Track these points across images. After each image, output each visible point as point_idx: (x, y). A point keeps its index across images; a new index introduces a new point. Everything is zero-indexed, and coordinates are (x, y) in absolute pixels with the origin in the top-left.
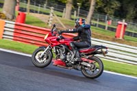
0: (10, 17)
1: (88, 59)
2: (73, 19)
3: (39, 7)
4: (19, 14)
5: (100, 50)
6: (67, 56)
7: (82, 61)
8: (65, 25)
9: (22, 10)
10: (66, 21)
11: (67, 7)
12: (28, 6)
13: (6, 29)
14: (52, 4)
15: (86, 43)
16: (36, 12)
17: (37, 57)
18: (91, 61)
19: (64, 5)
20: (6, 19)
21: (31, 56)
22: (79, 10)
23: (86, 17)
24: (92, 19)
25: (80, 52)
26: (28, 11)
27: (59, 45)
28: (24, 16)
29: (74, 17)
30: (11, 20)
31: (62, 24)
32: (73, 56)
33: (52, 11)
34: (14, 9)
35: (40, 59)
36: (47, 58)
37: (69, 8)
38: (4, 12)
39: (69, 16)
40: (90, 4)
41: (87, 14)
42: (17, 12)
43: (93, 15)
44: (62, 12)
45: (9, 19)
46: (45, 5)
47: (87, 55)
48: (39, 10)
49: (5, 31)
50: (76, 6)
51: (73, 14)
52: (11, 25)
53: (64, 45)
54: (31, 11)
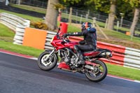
0: (52, 27)
1: (92, 62)
2: (115, 30)
3: (81, 18)
4: (61, 25)
5: (103, 54)
6: (72, 59)
7: (85, 64)
8: (108, 36)
9: (64, 20)
10: (109, 31)
11: (109, 17)
12: (70, 16)
13: (47, 40)
14: (94, 14)
15: (91, 47)
16: (78, 22)
17: (42, 60)
18: (94, 64)
19: (107, 15)
20: (47, 29)
21: (37, 59)
22: (122, 20)
23: (129, 27)
24: (135, 29)
25: (84, 56)
26: (70, 21)
27: (63, 49)
28: (66, 27)
29: (117, 27)
30: (53, 31)
31: (105, 35)
32: (77, 59)
33: (94, 21)
34: (56, 19)
35: (45, 62)
36: (52, 61)
37: (111, 18)
38: (46, 23)
39: (111, 27)
40: (134, 14)
41: (131, 24)
42: (59, 22)
43: (136, 26)
44: (105, 22)
45: (51, 30)
46: (87, 15)
47: (91, 58)
48: (81, 21)
49: (46, 41)
50: (118, 16)
51: (116, 24)
52: (52, 35)
53: (69, 48)
54: (73, 22)
